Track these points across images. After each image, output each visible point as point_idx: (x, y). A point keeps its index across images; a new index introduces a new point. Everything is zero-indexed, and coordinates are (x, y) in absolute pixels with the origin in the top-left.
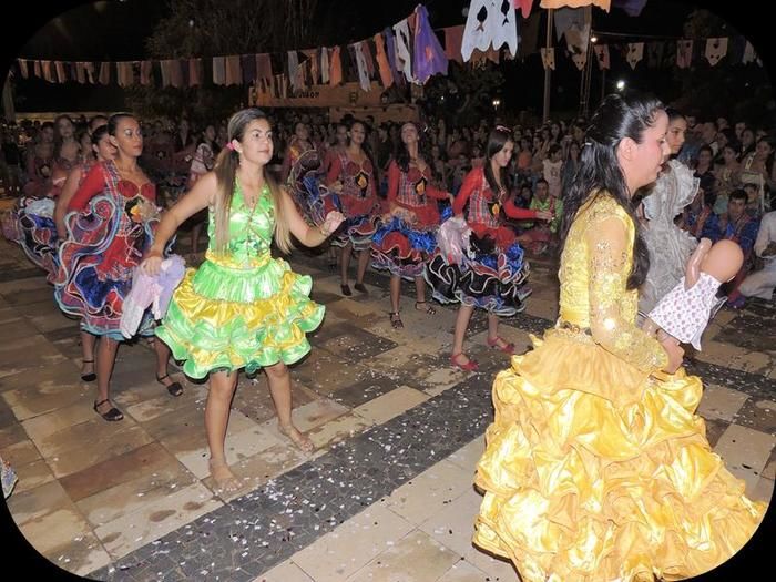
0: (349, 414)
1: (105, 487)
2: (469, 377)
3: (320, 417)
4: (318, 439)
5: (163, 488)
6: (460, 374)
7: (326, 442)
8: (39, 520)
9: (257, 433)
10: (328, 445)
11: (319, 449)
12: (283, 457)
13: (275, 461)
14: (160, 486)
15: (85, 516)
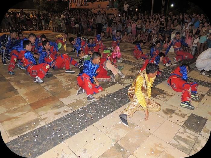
10: (99, 98)
14: (56, 107)
15: (37, 113)
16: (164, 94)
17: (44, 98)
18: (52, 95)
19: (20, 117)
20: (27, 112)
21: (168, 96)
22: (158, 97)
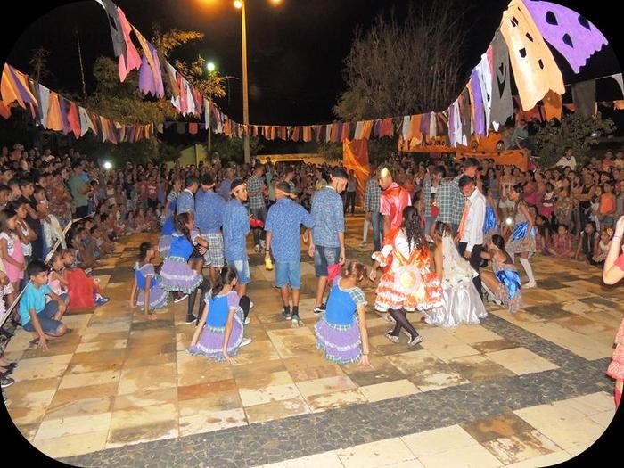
0: (355, 390)
1: (196, 397)
2: (462, 383)
3: (334, 388)
4: (323, 402)
5: (223, 406)
6: (456, 380)
7: (327, 404)
8: (159, 405)
9: (290, 388)
10: (327, 407)
11: (320, 407)
12: (296, 406)
13: (290, 408)
14: (221, 405)
15: (179, 410)
19: (145, 410)
22: (494, 444)
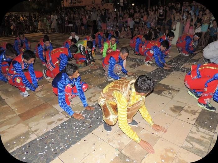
8: (13, 127)
14: (49, 115)
15: (27, 125)
16: (170, 89)
17: (35, 106)
18: (44, 102)
19: (6, 132)
20: (15, 124)
21: (174, 91)
22: (163, 94)
